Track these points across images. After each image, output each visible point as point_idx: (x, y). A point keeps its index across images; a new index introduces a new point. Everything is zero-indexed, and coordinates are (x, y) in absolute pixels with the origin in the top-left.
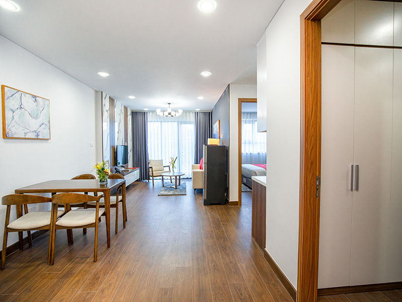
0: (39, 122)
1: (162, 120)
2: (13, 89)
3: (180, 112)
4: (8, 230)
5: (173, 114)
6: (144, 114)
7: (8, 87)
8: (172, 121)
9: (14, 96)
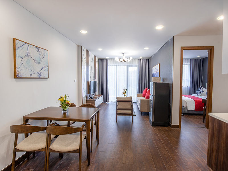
0: (41, 66)
1: (117, 64)
2: (22, 41)
3: (131, 58)
4: (16, 150)
5: (126, 60)
6: (106, 60)
7: (18, 40)
8: (123, 65)
9: (23, 46)
